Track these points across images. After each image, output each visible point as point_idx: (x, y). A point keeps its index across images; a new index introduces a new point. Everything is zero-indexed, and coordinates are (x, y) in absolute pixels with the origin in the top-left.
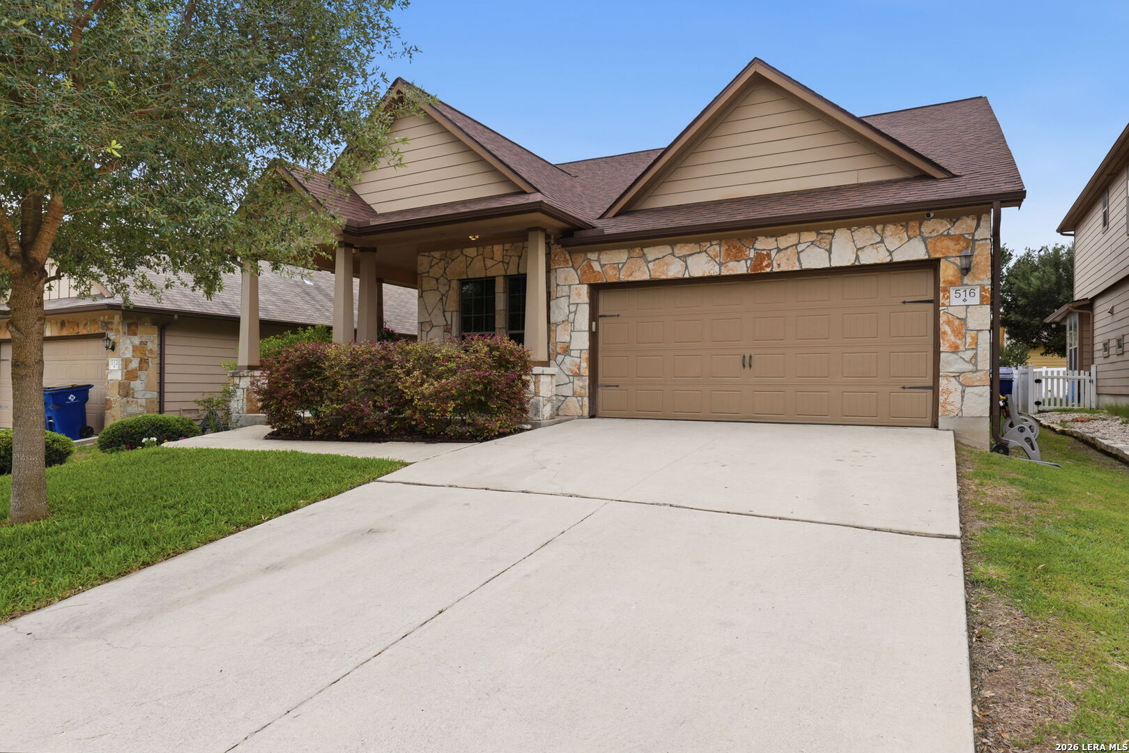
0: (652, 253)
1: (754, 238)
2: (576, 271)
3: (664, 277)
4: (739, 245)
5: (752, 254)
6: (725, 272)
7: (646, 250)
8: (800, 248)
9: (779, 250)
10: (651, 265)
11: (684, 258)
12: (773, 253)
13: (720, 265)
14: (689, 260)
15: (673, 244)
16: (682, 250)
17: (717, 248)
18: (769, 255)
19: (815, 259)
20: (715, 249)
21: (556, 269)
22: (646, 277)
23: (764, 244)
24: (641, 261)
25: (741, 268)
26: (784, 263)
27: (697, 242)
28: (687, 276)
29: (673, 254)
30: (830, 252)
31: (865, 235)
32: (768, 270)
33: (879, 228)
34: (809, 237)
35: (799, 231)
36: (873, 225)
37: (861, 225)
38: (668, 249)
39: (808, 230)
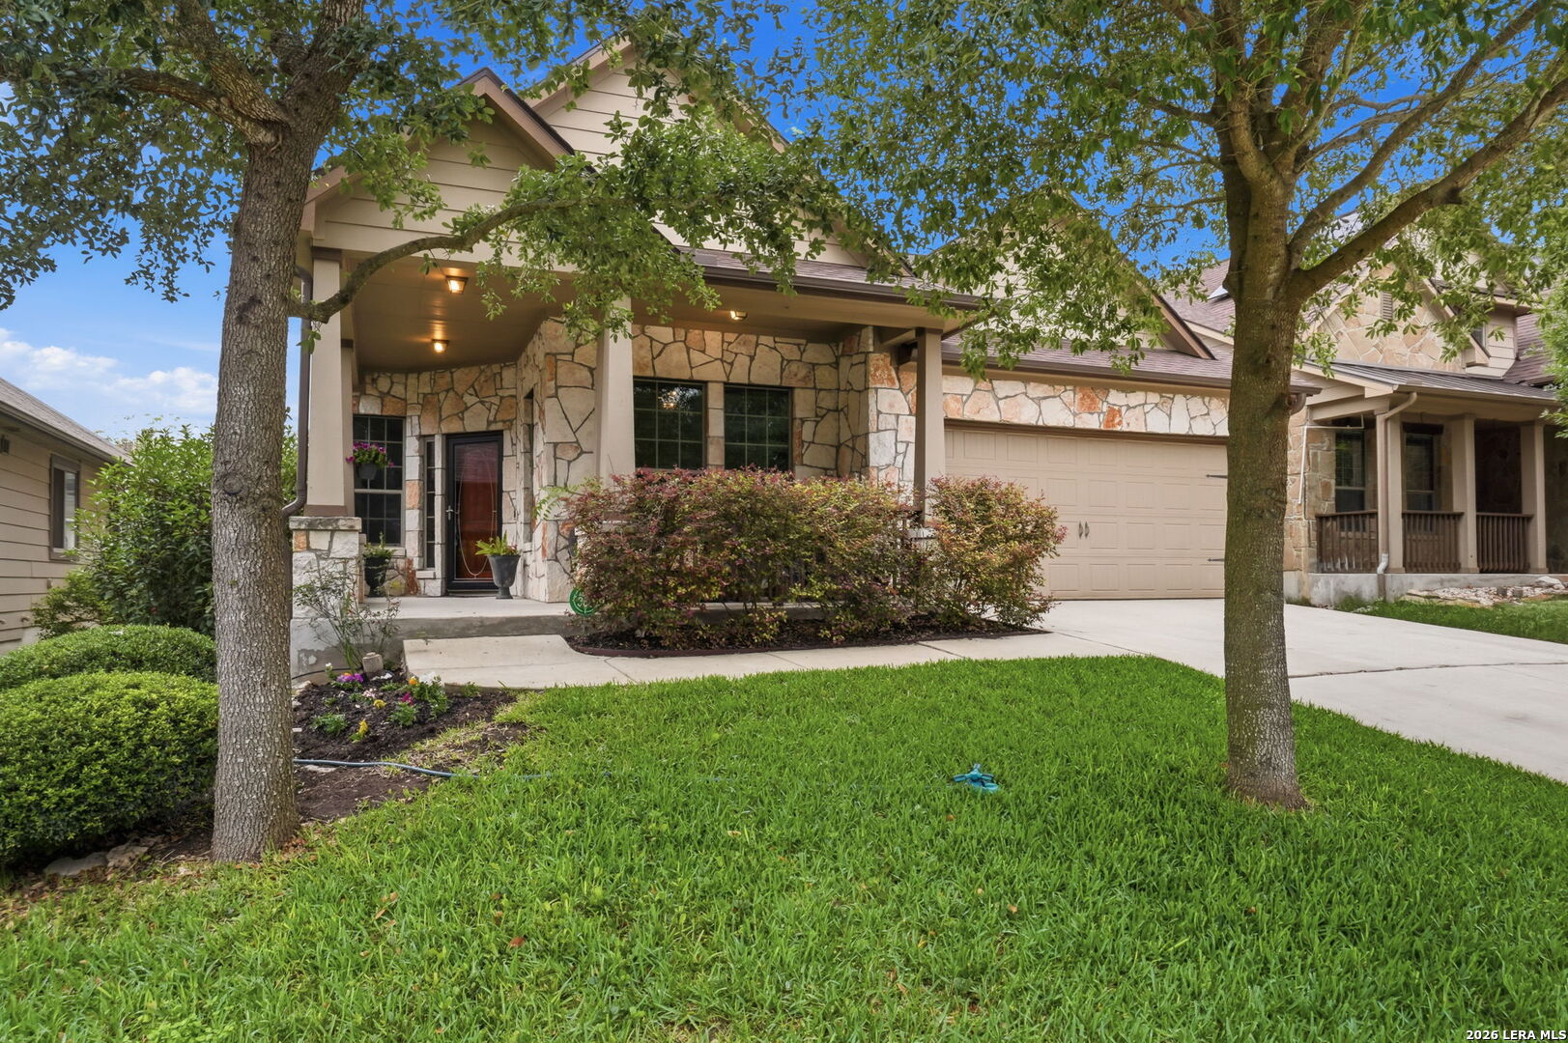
0: (1004, 387)
1: (1106, 389)
2: (906, 395)
3: (1016, 421)
4: (1093, 395)
5: (1105, 409)
6: (1079, 425)
7: (996, 383)
8: (1147, 408)
9: (1129, 408)
10: (1001, 403)
11: (1038, 400)
12: (1124, 409)
13: (1075, 415)
14: (1044, 403)
15: (1026, 381)
16: (1037, 390)
17: (1071, 394)
18: (1119, 411)
19: (1157, 424)
20: (1068, 395)
21: (876, 389)
22: (995, 418)
23: (1116, 398)
24: (990, 397)
25: (1093, 422)
26: (1130, 423)
27: (1052, 383)
28: (1040, 423)
29: (1026, 394)
30: (1170, 416)
31: (1196, 404)
32: (1118, 428)
33: (1207, 399)
34: (1153, 398)
35: (1146, 390)
36: (1203, 395)
37: (1194, 394)
38: (1019, 387)
39: (1154, 390)
